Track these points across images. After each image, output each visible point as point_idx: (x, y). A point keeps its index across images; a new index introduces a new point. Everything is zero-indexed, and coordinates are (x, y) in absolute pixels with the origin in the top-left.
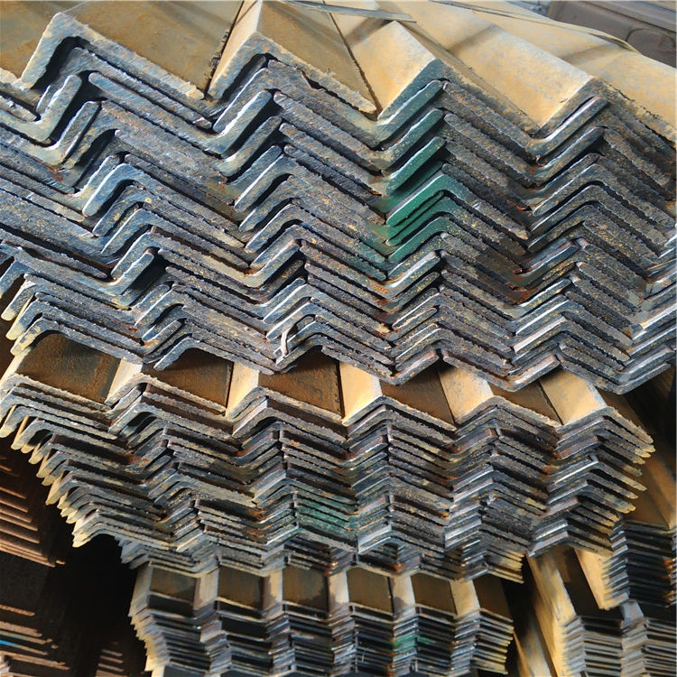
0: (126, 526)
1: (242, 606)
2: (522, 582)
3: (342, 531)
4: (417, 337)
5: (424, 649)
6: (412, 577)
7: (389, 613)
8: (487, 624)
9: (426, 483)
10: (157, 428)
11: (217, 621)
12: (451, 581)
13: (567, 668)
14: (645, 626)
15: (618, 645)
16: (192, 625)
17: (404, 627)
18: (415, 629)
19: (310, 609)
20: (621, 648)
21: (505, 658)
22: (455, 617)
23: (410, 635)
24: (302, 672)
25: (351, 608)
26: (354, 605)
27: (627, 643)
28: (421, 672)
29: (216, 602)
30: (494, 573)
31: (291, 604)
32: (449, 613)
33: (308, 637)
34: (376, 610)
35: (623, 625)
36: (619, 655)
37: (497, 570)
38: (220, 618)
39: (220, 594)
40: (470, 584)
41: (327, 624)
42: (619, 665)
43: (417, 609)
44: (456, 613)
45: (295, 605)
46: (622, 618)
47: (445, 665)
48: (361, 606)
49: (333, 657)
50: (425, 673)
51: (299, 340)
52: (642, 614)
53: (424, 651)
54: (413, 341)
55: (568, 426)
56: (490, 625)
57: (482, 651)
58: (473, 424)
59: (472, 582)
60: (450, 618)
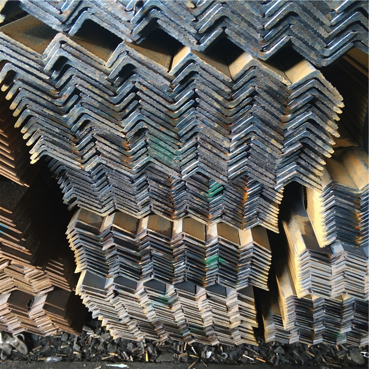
0: (57, 148)
1: (125, 231)
2: (278, 233)
3: (173, 162)
4: (210, 13)
5: (223, 268)
6: (217, 224)
7: (203, 241)
8: (257, 252)
9: (216, 125)
10: (70, 74)
11: (112, 238)
12: (239, 229)
13: (301, 286)
14: (345, 257)
15: (330, 272)
16: (99, 241)
17: (212, 251)
18: (217, 252)
19: (161, 235)
20: (331, 273)
21: (267, 278)
22: (239, 247)
23: (215, 256)
24: (157, 279)
25: (183, 235)
26: (185, 234)
27: (335, 269)
28: (221, 284)
29: (112, 227)
30: (262, 225)
31: (151, 231)
32: (236, 244)
33: (160, 254)
34: (196, 238)
35: (332, 257)
36: (330, 278)
37: (264, 223)
38: (114, 237)
39: (114, 223)
40: (249, 231)
41: (169, 245)
42: (330, 286)
43: (219, 239)
44: (240, 244)
45: (154, 231)
46: (332, 253)
47: (234, 280)
48: (189, 235)
49: (174, 270)
50: (223, 285)
51: (144, 11)
52: (343, 250)
53: (223, 269)
54: (208, 17)
55: (295, 84)
56: (258, 253)
57: (254, 272)
58: (242, 81)
59: (250, 230)
60: (237, 247)
